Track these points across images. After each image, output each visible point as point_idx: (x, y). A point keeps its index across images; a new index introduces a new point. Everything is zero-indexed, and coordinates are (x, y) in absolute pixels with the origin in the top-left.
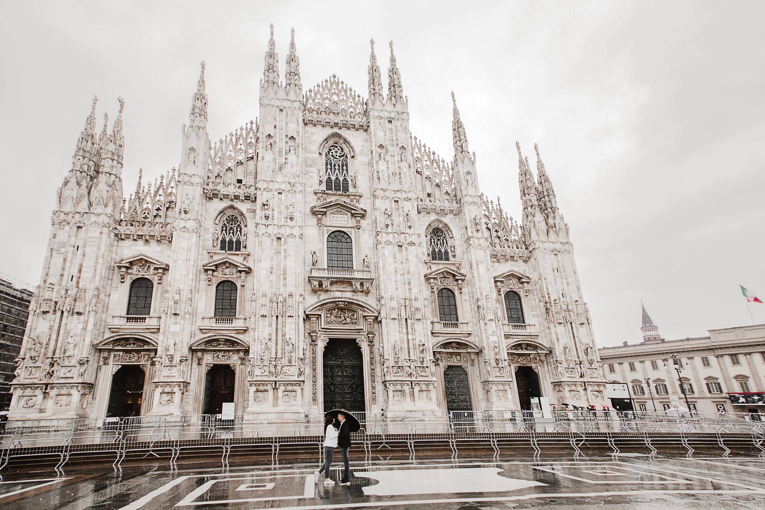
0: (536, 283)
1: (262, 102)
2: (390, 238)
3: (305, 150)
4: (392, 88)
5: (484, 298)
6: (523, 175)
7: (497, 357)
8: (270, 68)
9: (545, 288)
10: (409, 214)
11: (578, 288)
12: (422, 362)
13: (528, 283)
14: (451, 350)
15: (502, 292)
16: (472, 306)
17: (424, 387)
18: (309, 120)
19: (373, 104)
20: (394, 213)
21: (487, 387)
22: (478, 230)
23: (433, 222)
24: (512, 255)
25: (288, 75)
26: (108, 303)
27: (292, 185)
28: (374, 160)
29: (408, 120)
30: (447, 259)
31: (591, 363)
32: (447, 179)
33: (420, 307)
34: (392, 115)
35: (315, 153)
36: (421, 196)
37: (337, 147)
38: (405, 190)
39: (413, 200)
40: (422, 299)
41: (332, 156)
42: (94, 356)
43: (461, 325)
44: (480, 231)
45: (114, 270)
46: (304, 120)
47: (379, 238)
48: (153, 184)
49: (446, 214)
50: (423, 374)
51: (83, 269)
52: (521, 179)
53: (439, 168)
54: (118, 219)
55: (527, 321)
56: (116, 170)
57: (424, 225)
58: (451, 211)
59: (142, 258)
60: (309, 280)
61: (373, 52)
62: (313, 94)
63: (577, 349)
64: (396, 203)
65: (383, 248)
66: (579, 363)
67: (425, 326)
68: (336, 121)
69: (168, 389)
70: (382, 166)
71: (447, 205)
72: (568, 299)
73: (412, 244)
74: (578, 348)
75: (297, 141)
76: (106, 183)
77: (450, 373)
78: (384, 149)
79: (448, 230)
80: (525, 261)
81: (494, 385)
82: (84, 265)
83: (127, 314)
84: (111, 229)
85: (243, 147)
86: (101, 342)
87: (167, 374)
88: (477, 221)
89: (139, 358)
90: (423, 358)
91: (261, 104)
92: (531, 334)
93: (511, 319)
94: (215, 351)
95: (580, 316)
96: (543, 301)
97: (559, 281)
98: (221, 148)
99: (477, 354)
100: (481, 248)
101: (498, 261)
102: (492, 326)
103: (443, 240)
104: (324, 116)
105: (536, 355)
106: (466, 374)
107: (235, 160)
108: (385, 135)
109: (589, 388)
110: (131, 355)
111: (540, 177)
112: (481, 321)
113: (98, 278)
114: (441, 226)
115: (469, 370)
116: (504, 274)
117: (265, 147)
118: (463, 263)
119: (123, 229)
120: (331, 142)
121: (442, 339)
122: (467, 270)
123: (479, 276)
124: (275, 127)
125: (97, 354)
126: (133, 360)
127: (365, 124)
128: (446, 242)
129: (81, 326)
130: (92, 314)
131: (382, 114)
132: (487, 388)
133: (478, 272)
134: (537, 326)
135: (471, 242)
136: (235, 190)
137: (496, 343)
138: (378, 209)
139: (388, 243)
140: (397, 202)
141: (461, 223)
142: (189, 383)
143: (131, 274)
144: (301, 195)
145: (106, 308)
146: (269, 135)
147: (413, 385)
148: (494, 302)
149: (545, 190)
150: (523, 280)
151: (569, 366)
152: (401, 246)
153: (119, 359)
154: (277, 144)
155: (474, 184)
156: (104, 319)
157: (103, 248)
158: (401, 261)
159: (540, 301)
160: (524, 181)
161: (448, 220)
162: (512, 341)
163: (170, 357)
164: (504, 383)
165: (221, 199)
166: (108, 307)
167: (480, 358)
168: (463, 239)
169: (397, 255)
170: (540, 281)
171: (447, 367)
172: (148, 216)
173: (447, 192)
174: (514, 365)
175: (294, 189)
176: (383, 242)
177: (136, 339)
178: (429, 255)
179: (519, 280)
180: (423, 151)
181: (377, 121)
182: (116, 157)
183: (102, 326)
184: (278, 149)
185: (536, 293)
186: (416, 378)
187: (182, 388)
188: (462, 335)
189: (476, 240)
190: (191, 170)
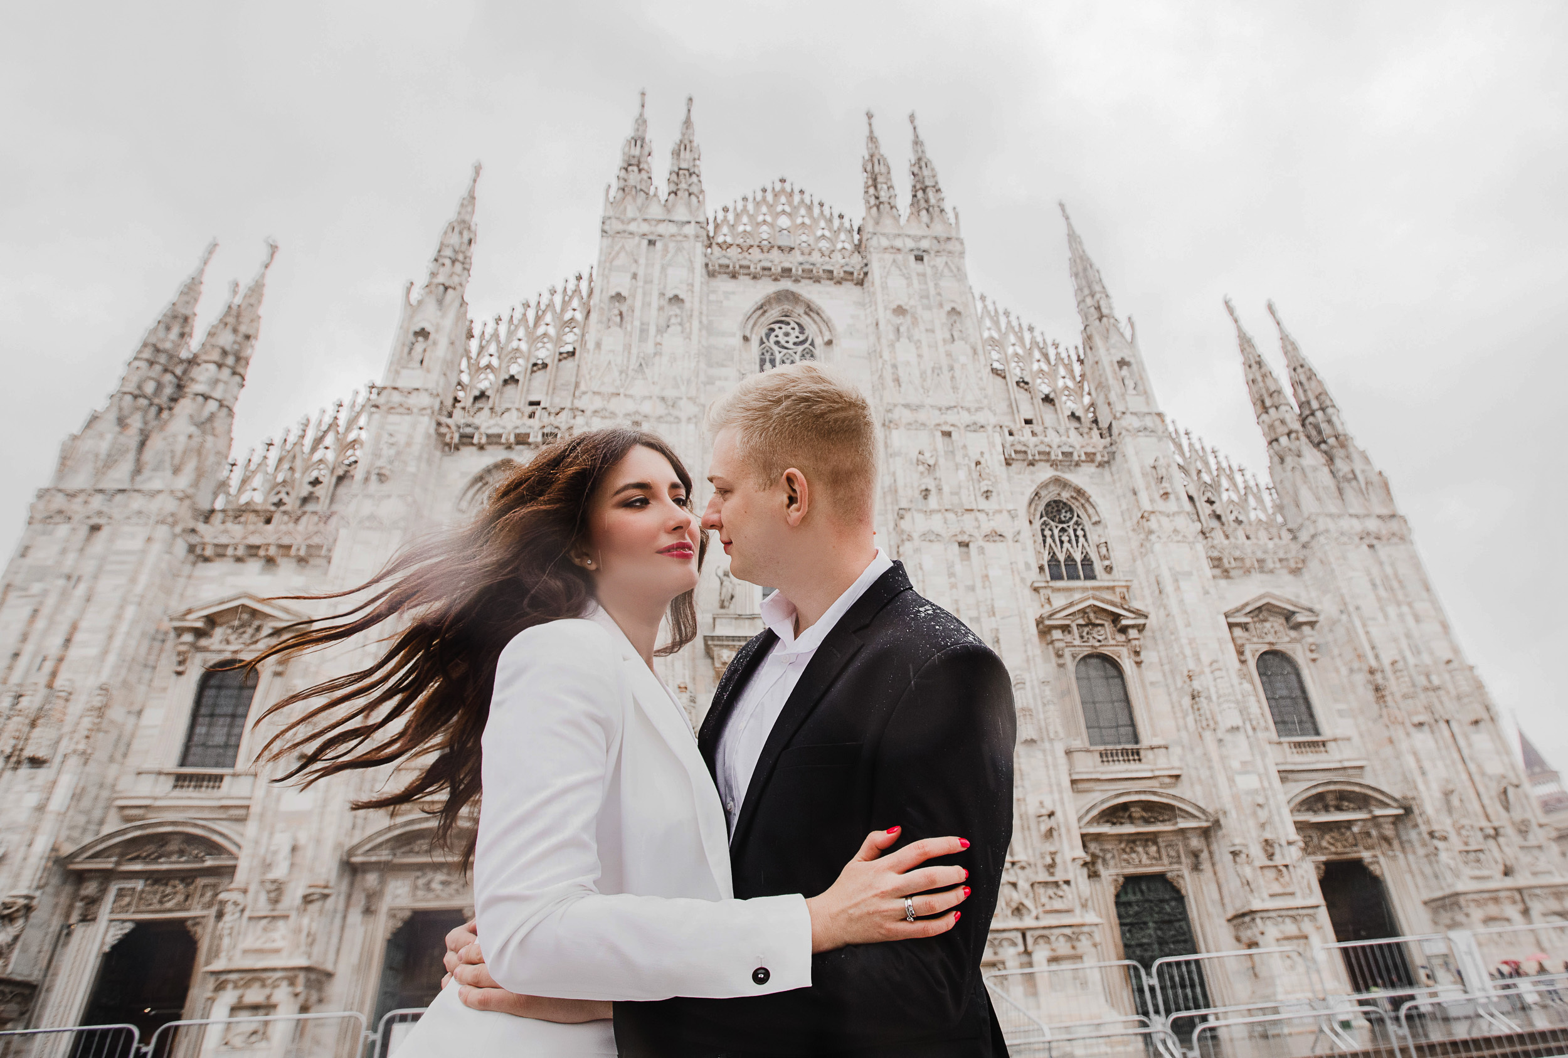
0: (1334, 623)
1: (606, 228)
2: (936, 523)
3: (709, 329)
4: (920, 194)
5: (1207, 670)
6: (1255, 367)
7: (1268, 835)
8: (634, 164)
9: (1361, 631)
10: (983, 461)
11: (1445, 627)
12: (1051, 867)
13: (1312, 624)
14: (1128, 829)
15: (1248, 655)
16: (1175, 697)
17: (1063, 949)
18: (720, 266)
19: (877, 223)
20: (942, 461)
21: (1249, 933)
22: (1166, 494)
23: (1045, 485)
24: (1260, 555)
25: (674, 177)
26: (133, 735)
27: (670, 403)
28: (884, 341)
29: (962, 254)
30: (1090, 576)
31: (1523, 829)
32: (1070, 384)
33: (1032, 706)
34: (925, 244)
35: (734, 335)
36: (1008, 422)
37: (788, 324)
38: (966, 405)
39: (990, 428)
40: (1035, 683)
41: (777, 343)
42: (57, 894)
43: (1150, 754)
44: (1172, 497)
45: (163, 641)
46: (707, 265)
47: (905, 525)
48: (314, 421)
49: (1077, 464)
50: (1057, 904)
51: (78, 637)
52: (1251, 377)
53: (1048, 362)
54: (206, 506)
55: (1327, 730)
56: (225, 391)
57: (1023, 494)
58: (1090, 457)
59: (243, 606)
60: (707, 646)
61: (871, 132)
62: (731, 216)
63: (1478, 795)
64: (947, 439)
65: (917, 550)
66: (1492, 832)
67: (1050, 759)
68: (787, 265)
69: (254, 995)
70: (905, 352)
71: (1074, 439)
72: (1426, 659)
73: (997, 536)
74: (1482, 790)
75: (687, 305)
76: (191, 416)
77: (1131, 897)
78: (908, 317)
79: (1087, 505)
80: (1296, 572)
81: (1268, 922)
82: (84, 624)
83: (182, 764)
84: (178, 529)
85: (552, 331)
86: (84, 849)
87: (258, 945)
88: (1162, 472)
89: (187, 897)
90: (1053, 854)
91: (604, 231)
92: (1346, 764)
93: (1282, 724)
94: (421, 867)
95: (1466, 700)
96: (1360, 670)
97: (1392, 611)
98: (496, 335)
99: (1206, 833)
100: (1180, 538)
101: (1226, 574)
102: (1240, 749)
103: (1075, 530)
104: (756, 253)
105: (1369, 824)
106: (1179, 898)
107: (528, 360)
108: (909, 285)
109: (1536, 907)
110: (169, 890)
111: (1295, 370)
112: (1208, 735)
113: (112, 659)
114: (1065, 495)
115: (1189, 884)
116: (1247, 604)
117: (605, 319)
118: (1135, 585)
119: (210, 533)
120: (774, 313)
121: (1102, 798)
122: (1149, 601)
123: (1185, 612)
124: (635, 276)
125: (68, 889)
126: (169, 905)
127: (858, 267)
128: (1085, 536)
129: (32, 799)
130: (73, 762)
131: (898, 243)
132: (1246, 935)
133: (1181, 601)
134: (1356, 739)
135: (1153, 524)
136: (519, 423)
137: (1256, 792)
138: (898, 454)
139: (930, 537)
140: (948, 434)
141: (1118, 485)
142: (329, 975)
143: (205, 649)
144: (692, 427)
145: (122, 748)
146: (619, 295)
147: (1030, 940)
148: (1235, 680)
149: (1311, 396)
150: (1300, 618)
151: (1466, 844)
152: (967, 545)
153: (129, 904)
154: (637, 313)
155: (1140, 388)
156: (109, 780)
157: (143, 579)
158: (969, 583)
159: (1351, 671)
160: (1260, 379)
161: (1080, 478)
162: (1300, 788)
163: (273, 887)
164: (1294, 915)
165: (481, 448)
166: (129, 745)
167: (1214, 847)
168: (1129, 524)
169: (958, 568)
170: (1344, 617)
171: (1121, 880)
172: (286, 499)
173: (1073, 414)
174: (1314, 858)
175: (675, 412)
176: (915, 536)
177: (191, 839)
178: (1041, 568)
179: (1287, 619)
180: (1003, 326)
181: (888, 257)
182: (230, 360)
183: (101, 804)
184: (637, 323)
185: (1336, 652)
186: (1037, 918)
187: (300, 988)
188: (1154, 783)
189: (1164, 520)
190: (411, 378)
